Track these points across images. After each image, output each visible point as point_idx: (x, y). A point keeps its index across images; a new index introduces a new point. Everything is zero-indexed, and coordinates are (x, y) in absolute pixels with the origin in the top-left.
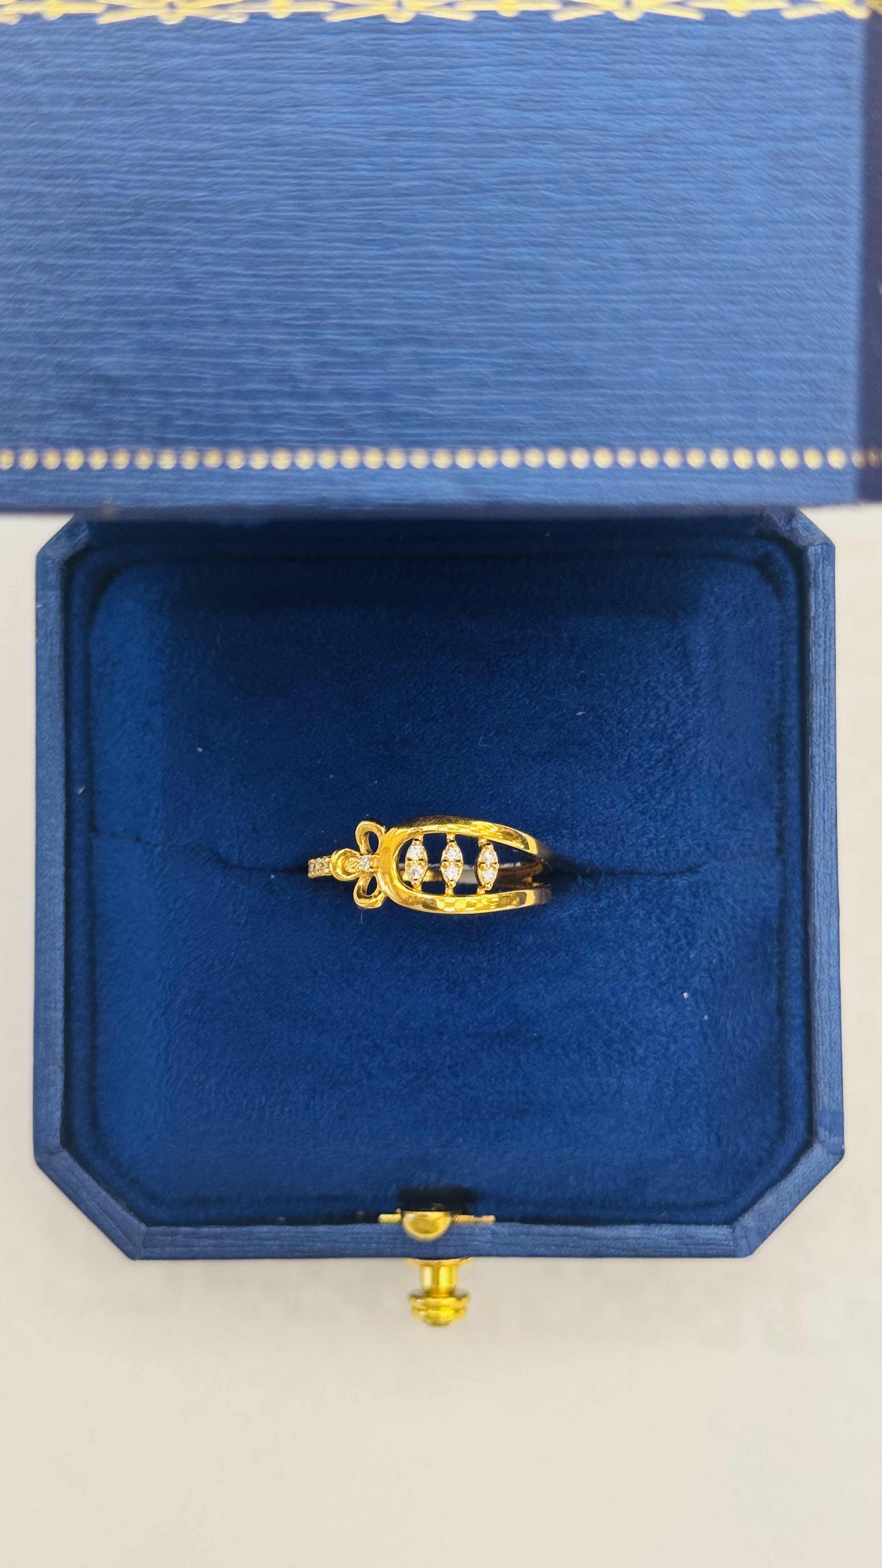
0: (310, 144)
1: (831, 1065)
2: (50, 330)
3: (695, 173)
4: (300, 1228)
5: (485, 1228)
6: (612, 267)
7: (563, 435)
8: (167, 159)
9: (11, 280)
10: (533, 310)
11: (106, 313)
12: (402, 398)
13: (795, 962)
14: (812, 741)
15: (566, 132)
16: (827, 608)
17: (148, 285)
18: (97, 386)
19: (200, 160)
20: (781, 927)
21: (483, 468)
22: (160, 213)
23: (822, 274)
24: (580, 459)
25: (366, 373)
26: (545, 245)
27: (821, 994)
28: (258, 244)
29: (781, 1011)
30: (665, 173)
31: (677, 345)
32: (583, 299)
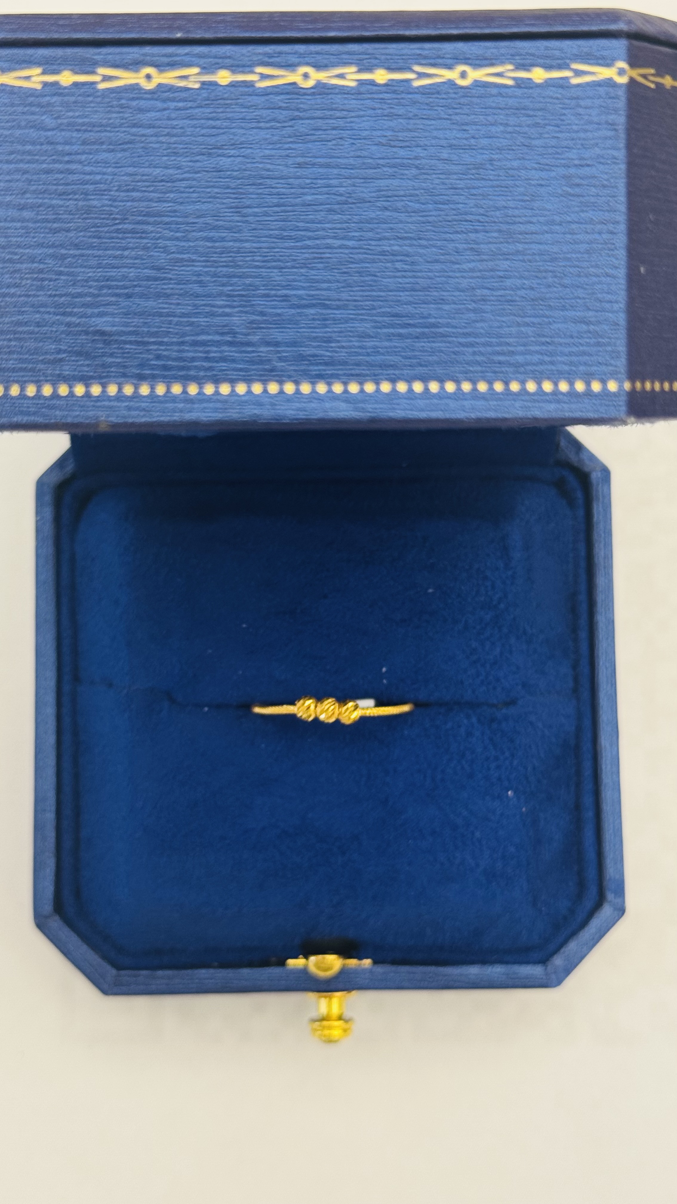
0: (245, 170)
1: (614, 846)
2: (63, 299)
3: (511, 189)
4: (230, 971)
5: (364, 969)
6: (455, 254)
7: (422, 372)
8: (145, 181)
9: (35, 265)
10: (401, 283)
11: (101, 288)
12: (310, 345)
13: (587, 772)
14: (597, 611)
15: (422, 162)
16: (606, 516)
17: (131, 268)
18: (96, 338)
19: (168, 182)
20: (577, 746)
21: (367, 394)
22: (140, 218)
23: (600, 258)
24: (434, 387)
25: (283, 328)
26: (408, 238)
27: (607, 794)
28: (209, 239)
29: (577, 806)
30: (491, 189)
31: (502, 307)
32: (436, 276)
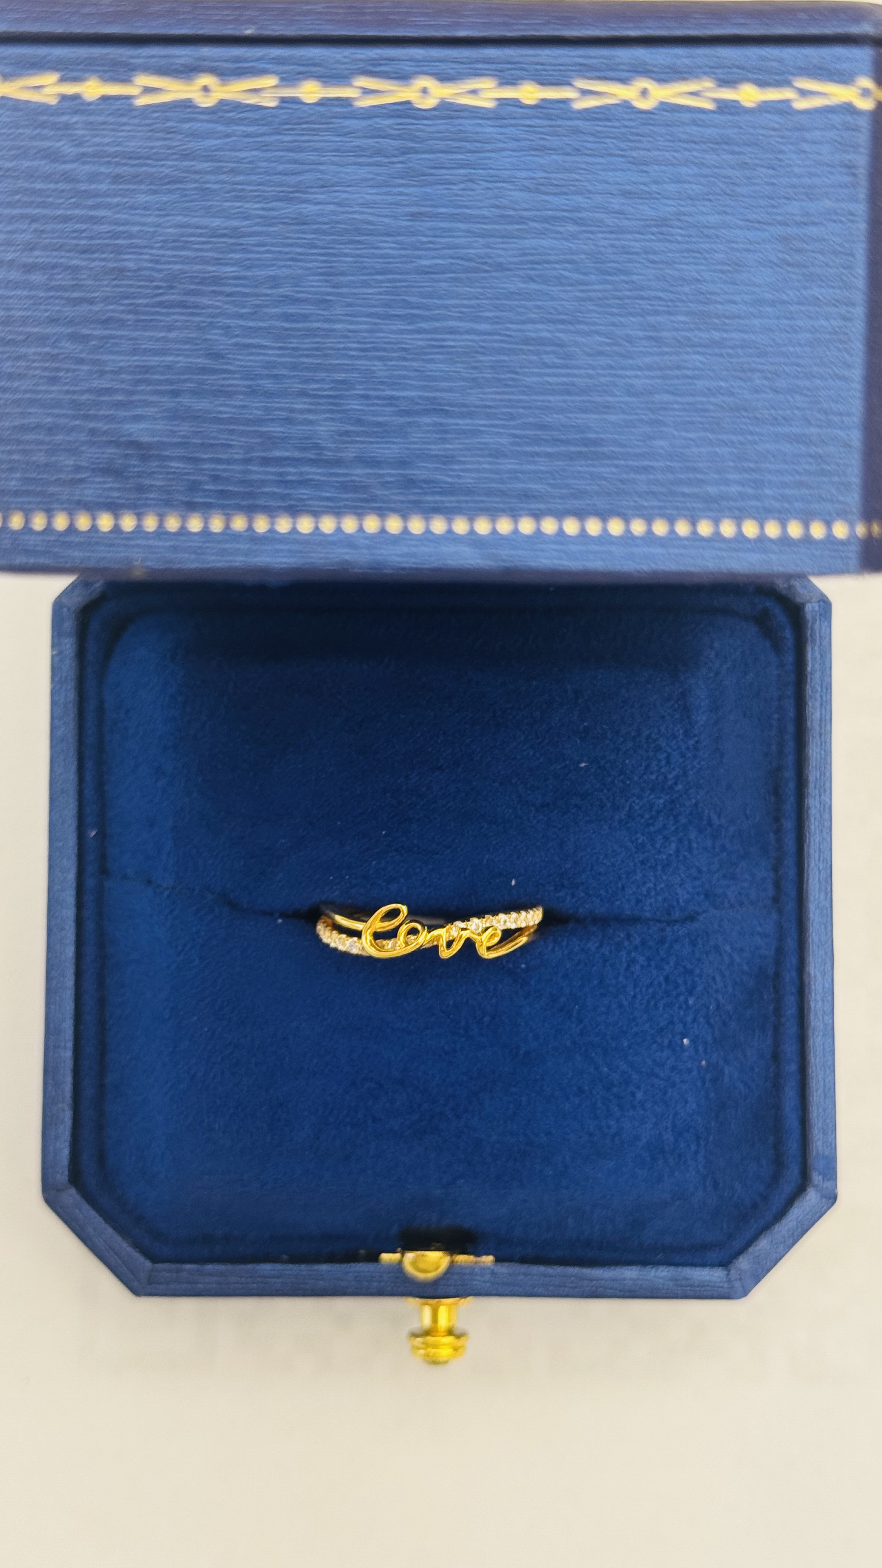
0: (338, 223)
1: (824, 1110)
2: (85, 397)
3: (707, 255)
4: (303, 1266)
5: (484, 1269)
6: (626, 344)
7: (577, 503)
8: (200, 235)
9: (47, 349)
10: (550, 384)
11: (138, 382)
12: (423, 467)
13: (790, 1011)
14: (808, 793)
15: (583, 215)
16: (824, 664)
17: (179, 355)
18: (130, 452)
19: (231, 237)
20: (777, 975)
21: (501, 535)
22: (193, 287)
23: (828, 353)
24: (593, 527)
25: (387, 442)
26: (562, 322)
27: (815, 1041)
28: (287, 317)
29: (776, 1057)
30: (678, 255)
31: (689, 419)
32: (598, 374)
